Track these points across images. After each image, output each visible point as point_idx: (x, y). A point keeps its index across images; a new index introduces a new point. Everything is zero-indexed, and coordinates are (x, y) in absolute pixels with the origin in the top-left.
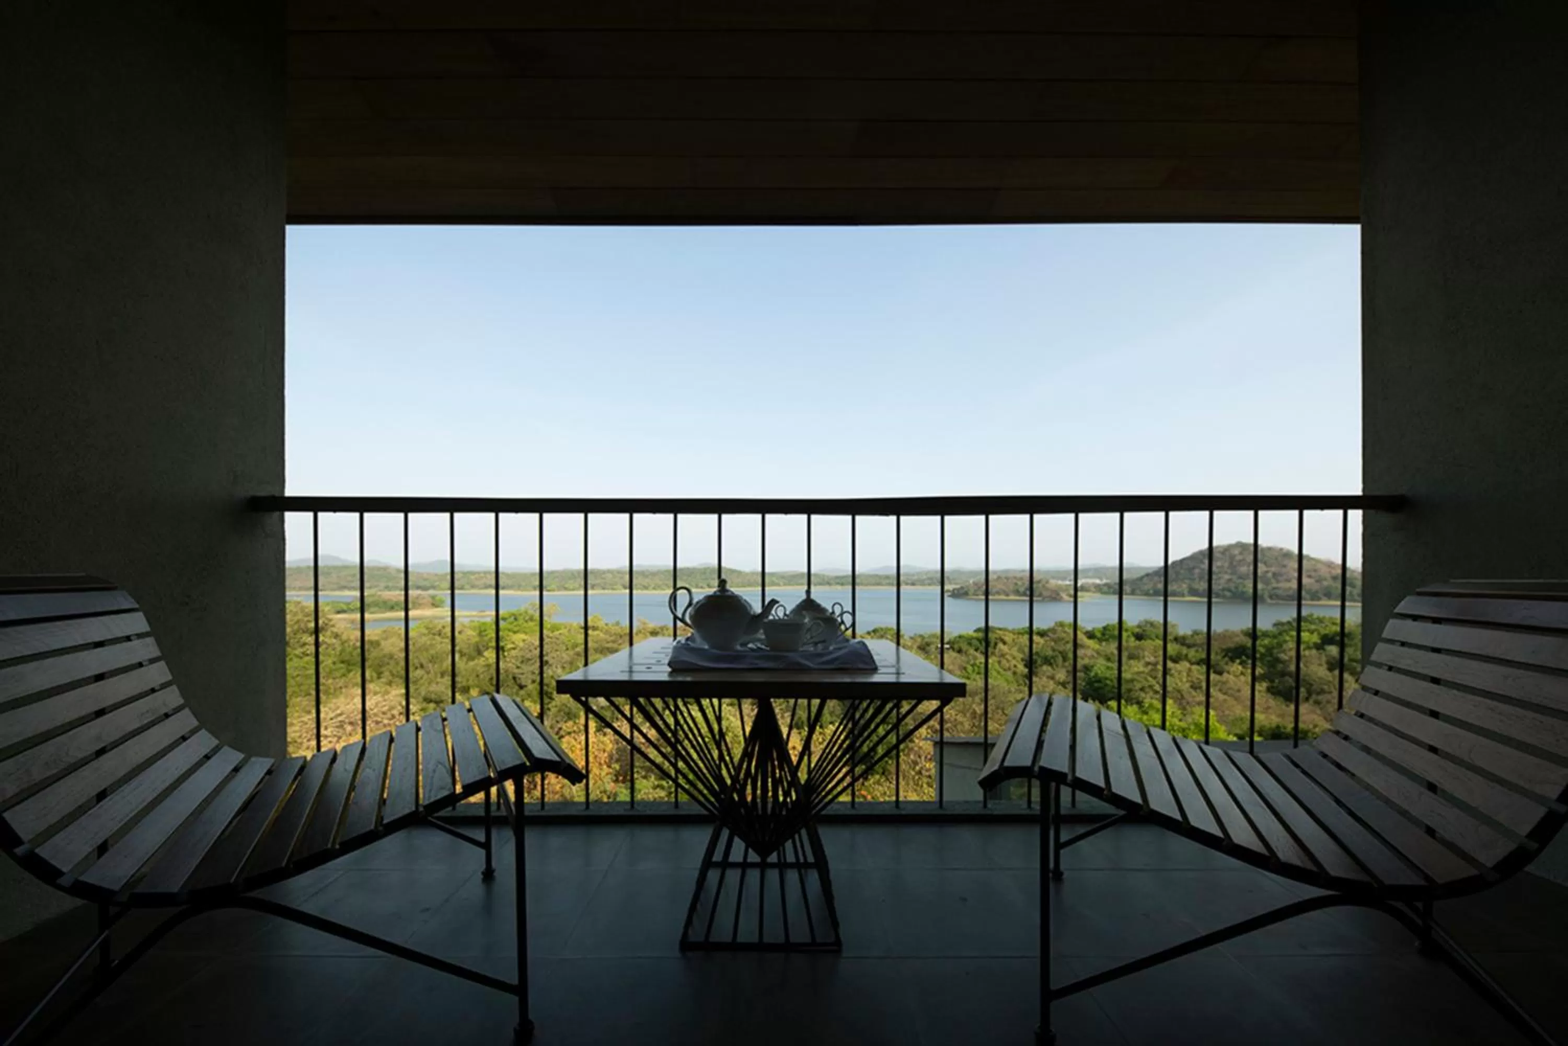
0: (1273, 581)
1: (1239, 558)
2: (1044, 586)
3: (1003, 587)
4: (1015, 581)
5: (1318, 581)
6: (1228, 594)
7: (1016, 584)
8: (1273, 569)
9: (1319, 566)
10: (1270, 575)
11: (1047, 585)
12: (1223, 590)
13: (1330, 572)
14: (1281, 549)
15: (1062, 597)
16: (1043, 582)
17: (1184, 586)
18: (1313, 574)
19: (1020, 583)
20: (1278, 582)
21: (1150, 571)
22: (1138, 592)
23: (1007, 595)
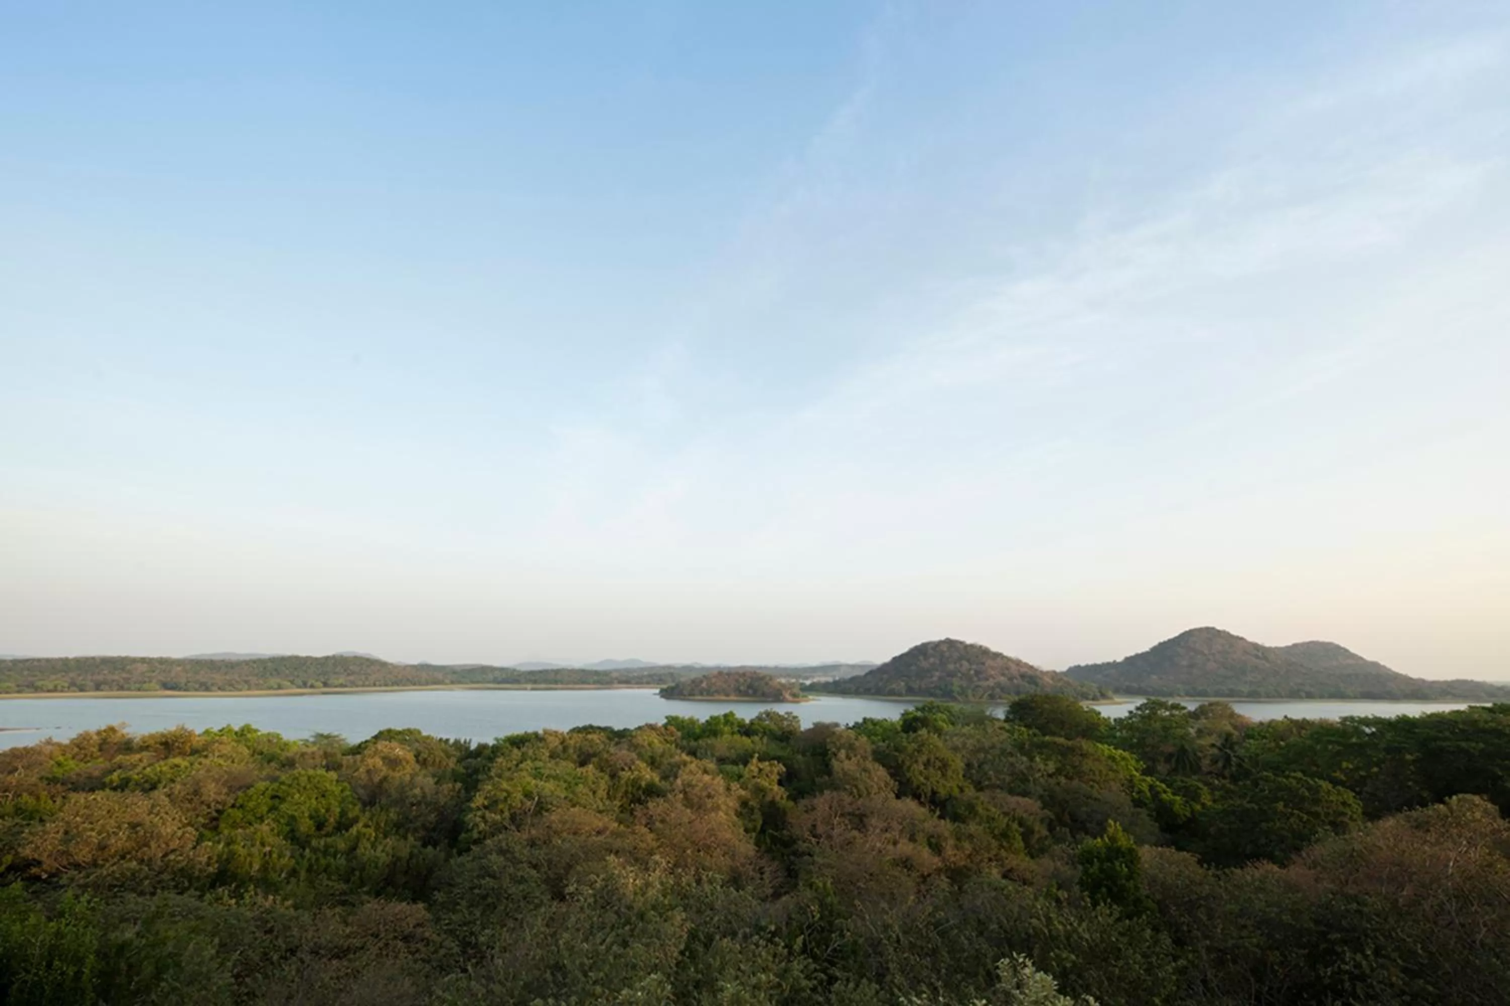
0: (975, 679)
1: (947, 654)
2: (767, 684)
3: (725, 686)
4: (737, 677)
5: (1011, 679)
6: (938, 692)
7: (737, 681)
8: (974, 667)
9: (1010, 664)
10: (972, 672)
11: (770, 683)
12: (935, 687)
13: (1019, 671)
14: (981, 647)
15: (784, 698)
16: (768, 678)
17: (903, 684)
18: (1006, 672)
19: (741, 680)
20: (979, 680)
21: (874, 668)
22: (861, 690)
23: (727, 695)
